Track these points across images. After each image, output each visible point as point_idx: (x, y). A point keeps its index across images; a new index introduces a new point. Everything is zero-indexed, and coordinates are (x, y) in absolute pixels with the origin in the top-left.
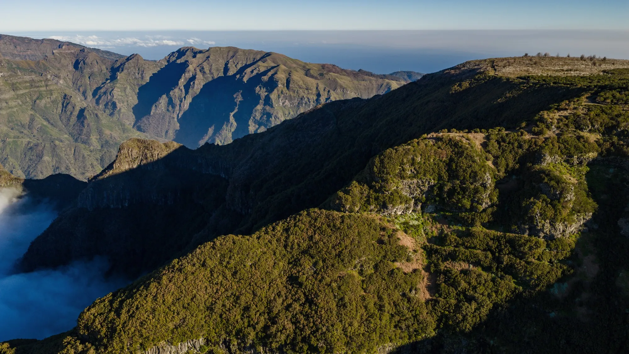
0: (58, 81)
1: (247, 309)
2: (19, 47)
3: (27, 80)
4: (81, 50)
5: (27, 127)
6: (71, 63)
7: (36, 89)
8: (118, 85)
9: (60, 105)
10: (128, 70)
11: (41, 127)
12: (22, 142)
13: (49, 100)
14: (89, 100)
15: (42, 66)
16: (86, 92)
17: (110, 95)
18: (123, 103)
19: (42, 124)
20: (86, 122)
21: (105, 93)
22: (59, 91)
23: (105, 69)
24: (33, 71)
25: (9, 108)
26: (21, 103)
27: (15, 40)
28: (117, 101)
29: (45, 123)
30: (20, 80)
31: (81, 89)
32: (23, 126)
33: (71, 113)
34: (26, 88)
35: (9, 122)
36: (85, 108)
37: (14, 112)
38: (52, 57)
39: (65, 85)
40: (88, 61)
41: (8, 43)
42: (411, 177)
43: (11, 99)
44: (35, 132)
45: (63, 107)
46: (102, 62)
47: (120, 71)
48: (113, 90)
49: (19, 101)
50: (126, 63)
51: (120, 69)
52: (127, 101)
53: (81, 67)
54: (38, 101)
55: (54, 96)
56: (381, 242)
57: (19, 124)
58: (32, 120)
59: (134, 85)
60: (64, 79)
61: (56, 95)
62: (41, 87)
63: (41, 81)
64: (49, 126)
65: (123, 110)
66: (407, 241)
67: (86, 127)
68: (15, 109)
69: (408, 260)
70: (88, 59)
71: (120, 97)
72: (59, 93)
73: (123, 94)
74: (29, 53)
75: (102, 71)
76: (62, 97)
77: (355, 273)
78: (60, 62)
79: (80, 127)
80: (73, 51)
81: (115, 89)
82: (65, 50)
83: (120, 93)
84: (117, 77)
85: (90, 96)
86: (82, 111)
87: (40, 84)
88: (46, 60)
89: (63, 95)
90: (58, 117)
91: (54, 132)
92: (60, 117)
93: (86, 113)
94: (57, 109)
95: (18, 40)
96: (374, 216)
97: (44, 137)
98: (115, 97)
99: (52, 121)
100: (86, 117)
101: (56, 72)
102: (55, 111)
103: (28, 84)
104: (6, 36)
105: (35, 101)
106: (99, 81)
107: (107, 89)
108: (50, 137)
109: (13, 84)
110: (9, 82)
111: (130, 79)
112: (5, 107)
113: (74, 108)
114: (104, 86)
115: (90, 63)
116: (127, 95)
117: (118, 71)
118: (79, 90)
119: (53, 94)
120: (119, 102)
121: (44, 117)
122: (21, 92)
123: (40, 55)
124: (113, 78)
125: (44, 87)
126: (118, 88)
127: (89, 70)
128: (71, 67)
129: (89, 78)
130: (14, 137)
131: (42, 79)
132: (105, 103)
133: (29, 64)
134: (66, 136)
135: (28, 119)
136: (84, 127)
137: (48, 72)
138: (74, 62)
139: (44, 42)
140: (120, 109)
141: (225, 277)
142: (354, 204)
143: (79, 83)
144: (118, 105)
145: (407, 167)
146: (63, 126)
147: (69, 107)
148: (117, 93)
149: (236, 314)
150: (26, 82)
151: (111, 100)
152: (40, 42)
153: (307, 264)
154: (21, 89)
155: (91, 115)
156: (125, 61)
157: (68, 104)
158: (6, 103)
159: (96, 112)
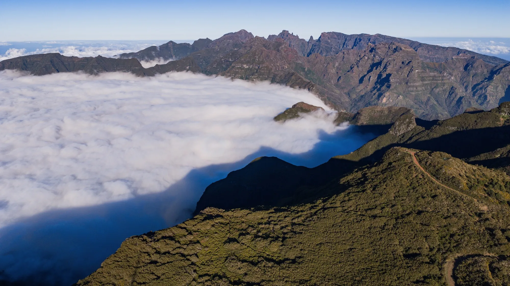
0: (450, 78)
1: (465, 124)
2: (431, 52)
3: (432, 75)
4: (472, 57)
5: (424, 104)
6: (462, 66)
7: (435, 82)
8: (492, 84)
9: (448, 93)
10: (504, 73)
11: (432, 105)
12: (420, 112)
13: (441, 89)
14: (469, 92)
15: (443, 67)
16: (468, 86)
17: (485, 90)
18: (493, 97)
19: (433, 103)
20: (461, 105)
21: (481, 88)
22: (450, 84)
23: (486, 72)
24: (435, 70)
25: (417, 91)
26: (424, 89)
27: (429, 48)
28: (488, 95)
29: (435, 103)
30: (427, 75)
31: (465, 84)
32: (422, 103)
33: (454, 99)
34: (429, 80)
35: (415, 99)
36: (463, 97)
37: (419, 94)
38: (451, 61)
39: (455, 80)
40: (475, 65)
41: (424, 49)
42: (507, 108)
43: (419, 86)
44: (428, 107)
45: (449, 95)
46: (485, 66)
47: (497, 74)
48: (487, 87)
49: (423, 88)
50: (503, 69)
51: (498, 73)
52: (496, 96)
53: (469, 69)
54: (434, 89)
55: (445, 87)
56: (496, 118)
57: (420, 101)
58: (429, 100)
59: (505, 85)
60: (455, 76)
61: (447, 87)
62: (439, 80)
63: (440, 77)
64: (437, 105)
65: (491, 102)
66: (502, 119)
67: (461, 109)
68: (420, 93)
69: (500, 122)
70: (475, 64)
71: (492, 92)
72: (449, 85)
73: (494, 91)
74: (436, 56)
75: (483, 72)
76: (450, 88)
77: (488, 122)
78: (455, 65)
79: (456, 108)
80: (466, 58)
81: (490, 86)
82: (460, 57)
83: (492, 90)
84: (494, 78)
85: (470, 89)
86: (461, 98)
87: (438, 78)
88: (447, 63)
89: (451, 87)
90: (444, 100)
91: (439, 109)
92: (446, 101)
93: (463, 100)
94: (445, 95)
95: (431, 47)
96: (497, 114)
97: (433, 111)
98: (488, 92)
99: (440, 103)
100: (462, 103)
101: (451, 71)
102: (444, 96)
103: (431, 78)
104: (424, 44)
105: (433, 89)
106: (479, 79)
107: (483, 86)
108: (436, 111)
109: (422, 77)
110: (421, 75)
111: (503, 80)
112: (415, 90)
113: (456, 96)
114: (482, 83)
115: (476, 66)
116: (497, 91)
117: (496, 74)
118: (463, 85)
119: (445, 85)
120: (489, 96)
121: (436, 99)
122: (426, 82)
123: (443, 58)
124: (490, 78)
125: (440, 80)
126: (492, 86)
127: (474, 71)
128: (462, 69)
129: (473, 77)
130: (416, 108)
131: (440, 76)
132: (479, 95)
133: (435, 65)
134: (446, 113)
135: (426, 99)
136: (459, 109)
137: (445, 71)
138: (465, 65)
139: (449, 49)
140: (489, 101)
141: (464, 119)
142: (494, 111)
143: (465, 80)
144: (489, 98)
145: (507, 105)
146: (446, 107)
147: (453, 95)
148: (490, 89)
149: (463, 125)
150: (430, 77)
151: (484, 93)
152: (445, 49)
153: (479, 119)
154: (426, 81)
155: (466, 102)
156: (503, 66)
157: (453, 92)
158: (416, 88)
159: (470, 100)
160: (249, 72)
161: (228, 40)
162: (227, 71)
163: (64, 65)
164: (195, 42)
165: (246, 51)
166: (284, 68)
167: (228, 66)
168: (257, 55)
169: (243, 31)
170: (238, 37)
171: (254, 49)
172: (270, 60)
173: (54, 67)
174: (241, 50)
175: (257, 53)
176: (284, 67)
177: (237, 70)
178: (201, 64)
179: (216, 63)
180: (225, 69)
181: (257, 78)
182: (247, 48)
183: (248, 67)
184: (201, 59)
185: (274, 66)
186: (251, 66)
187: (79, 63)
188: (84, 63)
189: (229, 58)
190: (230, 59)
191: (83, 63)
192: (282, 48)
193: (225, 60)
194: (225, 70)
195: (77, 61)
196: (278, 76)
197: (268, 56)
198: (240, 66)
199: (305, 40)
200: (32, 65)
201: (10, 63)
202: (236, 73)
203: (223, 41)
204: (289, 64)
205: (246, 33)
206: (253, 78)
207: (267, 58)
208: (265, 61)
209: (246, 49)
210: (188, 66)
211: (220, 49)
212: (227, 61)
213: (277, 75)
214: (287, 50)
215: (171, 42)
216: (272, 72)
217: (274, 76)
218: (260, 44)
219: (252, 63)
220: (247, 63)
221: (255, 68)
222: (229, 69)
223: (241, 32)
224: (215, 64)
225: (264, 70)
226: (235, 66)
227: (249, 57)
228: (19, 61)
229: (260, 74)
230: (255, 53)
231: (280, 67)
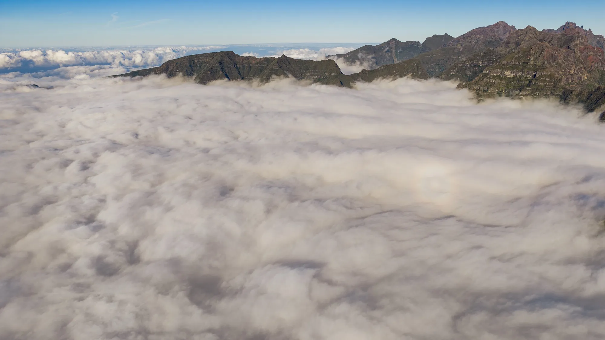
160: (515, 84)
161: (478, 36)
162: (473, 81)
163: (237, 68)
164: (428, 39)
165: (508, 50)
166: (580, 80)
167: (475, 74)
168: (533, 55)
169: (502, 24)
170: (493, 31)
171: (524, 45)
172: (557, 64)
173: (222, 71)
174: (499, 49)
175: (532, 52)
176: (581, 78)
177: (491, 81)
178: (432, 70)
179: (456, 69)
180: (471, 79)
181: (529, 94)
182: (510, 45)
183: (512, 75)
184: (433, 62)
185: (564, 74)
186: (520, 74)
187: (257, 65)
188: (263, 65)
189: (478, 61)
190: (481, 63)
191: (261, 65)
192: (576, 45)
193: (472, 63)
194: (469, 79)
195: (253, 62)
196: (574, 93)
197: (553, 57)
198: (498, 74)
199: (603, 37)
200: (200, 67)
201: (175, 64)
202: (491, 85)
203: (470, 37)
204: (590, 72)
205: (505, 27)
206: (522, 95)
207: (551, 60)
208: (548, 66)
209: (509, 47)
210: (411, 72)
211: (465, 48)
212: (475, 66)
213: (571, 92)
214: (585, 49)
215: (394, 39)
216: (562, 86)
217: (564, 93)
218: (535, 38)
219: (522, 69)
220: (512, 68)
221: (526, 78)
222: (477, 78)
223: (497, 25)
224: (454, 70)
225: (544, 81)
226: (488, 74)
227: (516, 58)
228: (185, 62)
229: (537, 89)
230: (530, 51)
231: (575, 76)
